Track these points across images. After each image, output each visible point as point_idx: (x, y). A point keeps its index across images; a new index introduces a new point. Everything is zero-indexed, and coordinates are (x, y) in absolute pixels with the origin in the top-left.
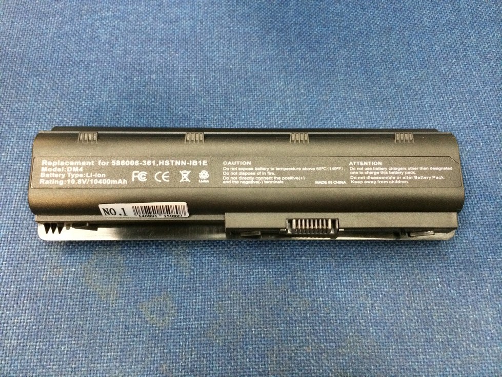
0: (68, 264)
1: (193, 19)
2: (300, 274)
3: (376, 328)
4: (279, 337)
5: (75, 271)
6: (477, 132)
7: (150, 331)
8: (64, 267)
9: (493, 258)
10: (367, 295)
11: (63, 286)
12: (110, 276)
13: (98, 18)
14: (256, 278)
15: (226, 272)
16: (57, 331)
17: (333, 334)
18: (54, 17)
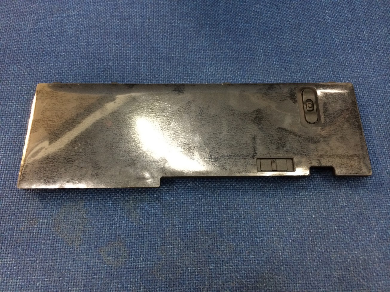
0: (41, 217)
1: (142, 17)
2: (227, 224)
3: (286, 267)
4: (209, 274)
5: (47, 222)
6: (368, 109)
7: (107, 270)
8: (39, 219)
9: (379, 211)
10: (280, 240)
11: (38, 235)
12: (75, 226)
13: (66, 16)
14: (192, 227)
15: (168, 222)
16: (33, 271)
17: (253, 272)
18: (30, 15)
